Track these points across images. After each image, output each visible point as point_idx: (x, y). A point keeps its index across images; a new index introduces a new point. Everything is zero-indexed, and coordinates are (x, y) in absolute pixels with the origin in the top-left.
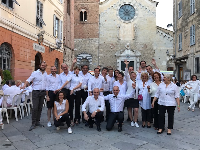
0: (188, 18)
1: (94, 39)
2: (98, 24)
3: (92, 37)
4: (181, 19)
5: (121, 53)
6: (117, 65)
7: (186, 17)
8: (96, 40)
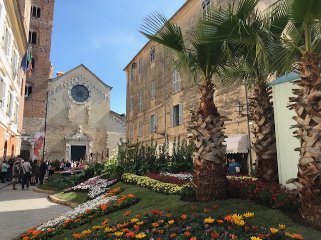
0: (137, 114)
1: (40, 119)
2: (46, 102)
3: (37, 117)
4: (132, 112)
5: (71, 136)
6: (67, 150)
7: (136, 112)
8: (41, 120)
